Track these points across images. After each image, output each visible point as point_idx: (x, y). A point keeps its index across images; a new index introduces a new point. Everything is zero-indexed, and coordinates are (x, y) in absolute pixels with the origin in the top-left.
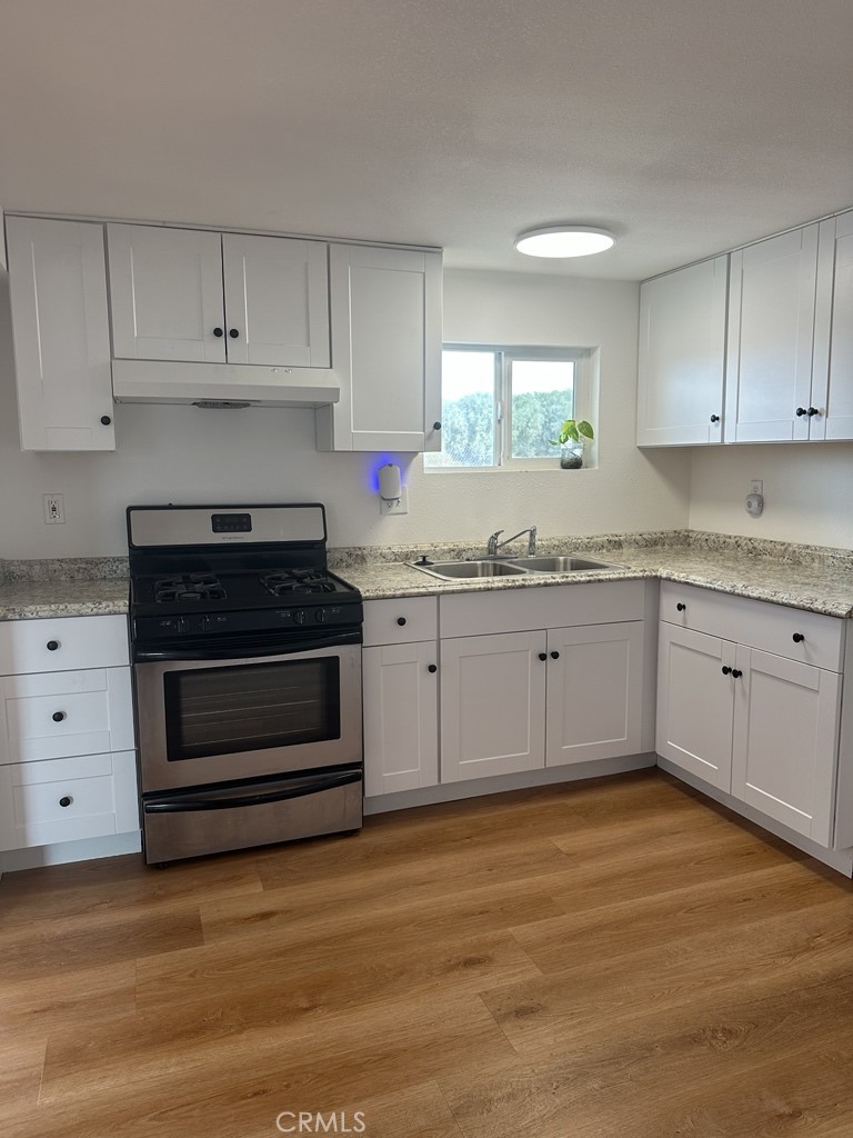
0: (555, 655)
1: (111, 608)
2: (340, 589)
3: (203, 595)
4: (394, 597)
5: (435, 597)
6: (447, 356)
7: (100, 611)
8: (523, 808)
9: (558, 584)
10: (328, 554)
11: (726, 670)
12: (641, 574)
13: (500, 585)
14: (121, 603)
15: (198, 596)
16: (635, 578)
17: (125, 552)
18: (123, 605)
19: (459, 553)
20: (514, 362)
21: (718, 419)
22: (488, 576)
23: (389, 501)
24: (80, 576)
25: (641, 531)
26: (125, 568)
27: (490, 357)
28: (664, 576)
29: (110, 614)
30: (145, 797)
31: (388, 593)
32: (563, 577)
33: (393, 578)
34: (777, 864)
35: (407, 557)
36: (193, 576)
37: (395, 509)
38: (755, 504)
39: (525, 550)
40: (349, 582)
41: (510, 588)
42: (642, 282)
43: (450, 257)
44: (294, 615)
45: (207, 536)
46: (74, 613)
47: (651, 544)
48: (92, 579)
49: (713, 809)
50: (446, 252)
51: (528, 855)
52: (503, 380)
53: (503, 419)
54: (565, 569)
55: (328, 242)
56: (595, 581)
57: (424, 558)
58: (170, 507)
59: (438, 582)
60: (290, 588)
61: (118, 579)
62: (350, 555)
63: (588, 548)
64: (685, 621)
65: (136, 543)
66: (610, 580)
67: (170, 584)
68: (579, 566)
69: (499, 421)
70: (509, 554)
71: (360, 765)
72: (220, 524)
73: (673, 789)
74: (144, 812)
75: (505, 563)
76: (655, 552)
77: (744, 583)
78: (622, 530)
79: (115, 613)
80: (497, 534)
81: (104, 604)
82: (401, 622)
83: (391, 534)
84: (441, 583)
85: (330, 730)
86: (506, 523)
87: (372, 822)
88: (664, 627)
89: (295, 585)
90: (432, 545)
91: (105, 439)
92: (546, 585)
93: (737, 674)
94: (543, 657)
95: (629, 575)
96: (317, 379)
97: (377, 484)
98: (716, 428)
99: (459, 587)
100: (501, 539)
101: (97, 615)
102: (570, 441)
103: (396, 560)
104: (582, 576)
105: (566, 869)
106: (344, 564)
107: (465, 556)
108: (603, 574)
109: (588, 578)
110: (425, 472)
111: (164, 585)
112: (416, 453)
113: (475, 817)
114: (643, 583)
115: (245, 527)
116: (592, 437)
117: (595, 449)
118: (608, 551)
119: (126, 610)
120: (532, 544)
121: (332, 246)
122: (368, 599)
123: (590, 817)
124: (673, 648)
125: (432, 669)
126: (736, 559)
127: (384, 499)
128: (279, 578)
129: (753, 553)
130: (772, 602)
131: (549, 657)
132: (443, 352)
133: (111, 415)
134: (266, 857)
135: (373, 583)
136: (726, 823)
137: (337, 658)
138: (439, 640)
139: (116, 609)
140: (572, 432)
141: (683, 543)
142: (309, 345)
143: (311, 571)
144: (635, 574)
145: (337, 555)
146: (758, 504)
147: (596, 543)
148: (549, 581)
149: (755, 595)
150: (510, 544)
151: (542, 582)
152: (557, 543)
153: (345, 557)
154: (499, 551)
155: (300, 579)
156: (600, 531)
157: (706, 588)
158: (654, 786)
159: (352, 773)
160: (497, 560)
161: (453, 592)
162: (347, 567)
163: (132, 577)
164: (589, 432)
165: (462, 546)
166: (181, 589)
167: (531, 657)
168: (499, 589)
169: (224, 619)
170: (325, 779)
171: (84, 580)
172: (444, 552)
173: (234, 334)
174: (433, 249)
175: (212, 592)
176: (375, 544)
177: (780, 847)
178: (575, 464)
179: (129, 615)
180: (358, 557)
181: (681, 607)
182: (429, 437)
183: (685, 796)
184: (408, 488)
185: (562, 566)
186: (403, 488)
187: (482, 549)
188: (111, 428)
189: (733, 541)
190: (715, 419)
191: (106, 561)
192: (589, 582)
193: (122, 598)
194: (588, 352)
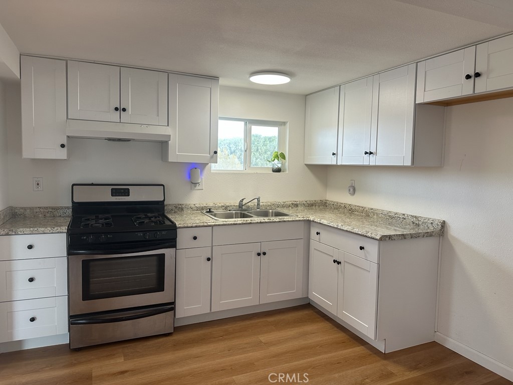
0: (264, 254)
1: (59, 230)
2: (168, 223)
3: (103, 224)
4: (192, 227)
5: (211, 228)
6: (221, 122)
7: (54, 232)
8: (248, 323)
9: (266, 222)
10: (165, 207)
11: (335, 261)
12: (302, 219)
13: (241, 222)
14: (64, 228)
15: (101, 225)
16: (299, 220)
17: (70, 205)
18: (64, 229)
19: (226, 208)
20: (252, 126)
21: (335, 154)
22: (238, 218)
23: (195, 184)
24: (49, 215)
25: (306, 200)
26: (70, 212)
27: (242, 123)
28: (312, 220)
29: (58, 233)
30: (70, 317)
31: (190, 225)
32: (268, 219)
33: (193, 218)
34: (354, 347)
35: (202, 209)
36: (100, 216)
37: (198, 187)
38: (352, 190)
39: (256, 207)
40: (172, 220)
41: (244, 224)
42: (307, 95)
43: (222, 81)
44: (144, 235)
45: (109, 198)
46: (41, 232)
47: (311, 206)
48: (54, 216)
49: (331, 323)
50: (220, 79)
51: (247, 344)
52: (248, 133)
53: (248, 151)
54: (272, 216)
55: (168, 73)
56: (282, 221)
57: (210, 209)
58: (92, 185)
59: (213, 221)
60: (144, 222)
61: (66, 217)
62: (176, 207)
63: (283, 206)
64: (319, 239)
65: (75, 200)
66: (289, 221)
67: (88, 220)
68: (278, 214)
69: (246, 151)
70: (248, 209)
71: (173, 303)
72: (115, 192)
73: (315, 314)
74: (71, 324)
75: (246, 213)
76: (312, 209)
77: (342, 224)
78: (299, 199)
79: (61, 233)
80: (243, 200)
81: (56, 228)
82: (195, 238)
83: (196, 198)
84: (214, 221)
85: (160, 287)
86: (247, 194)
87: (178, 329)
88: (311, 241)
89: (146, 221)
90: (214, 204)
91: (62, 154)
92: (261, 223)
93: (339, 263)
94: (259, 254)
95: (298, 219)
96: (161, 131)
97: (190, 177)
98: (334, 158)
99: (222, 223)
100: (244, 202)
101: (52, 233)
102: (276, 160)
103: (197, 210)
104: (277, 219)
105: (262, 350)
106: (173, 212)
107: (229, 209)
108: (286, 218)
109: (279, 220)
110: (212, 172)
111: (86, 220)
112: (208, 164)
113: (225, 327)
114: (303, 222)
115: (126, 194)
116: (285, 159)
117: (287, 164)
118: (292, 208)
119: (66, 231)
120: (258, 204)
121: (170, 74)
122: (180, 228)
123: (278, 326)
124: (315, 251)
125: (209, 259)
126: (344, 213)
127: (193, 183)
128: (140, 218)
129: (351, 211)
130: (352, 232)
131: (262, 255)
132: (219, 121)
133: (65, 143)
134: (127, 345)
135: (183, 221)
136: (336, 329)
137: (163, 255)
138: (212, 246)
139: (61, 231)
140: (277, 157)
141: (323, 205)
142: (158, 116)
143: (156, 214)
144: (300, 219)
145: (170, 208)
146: (353, 190)
147: (287, 204)
148: (262, 221)
149: (345, 229)
150: (249, 204)
151: (259, 221)
152: (270, 204)
153: (174, 208)
154: (244, 207)
155: (150, 218)
156: (289, 199)
157: (327, 225)
158: (307, 312)
159: (170, 307)
160: (242, 211)
161: (219, 225)
162: (174, 213)
163: (72, 216)
164: (284, 157)
165: (228, 204)
166: (93, 222)
167: (254, 254)
168: (240, 224)
169: (111, 236)
170: (157, 310)
171: (51, 217)
172: (219, 207)
173: (124, 110)
174: (215, 78)
175: (106, 224)
176: (188, 203)
177: (356, 339)
178: (278, 170)
179: (68, 233)
180: (180, 209)
181: (318, 233)
182: (212, 157)
183: (319, 317)
184: (204, 179)
185: (271, 214)
186: (201, 178)
187: (237, 206)
188: (65, 149)
189: (343, 205)
190: (334, 154)
191: (62, 208)
192: (280, 222)
193: (65, 226)
194: (284, 123)
